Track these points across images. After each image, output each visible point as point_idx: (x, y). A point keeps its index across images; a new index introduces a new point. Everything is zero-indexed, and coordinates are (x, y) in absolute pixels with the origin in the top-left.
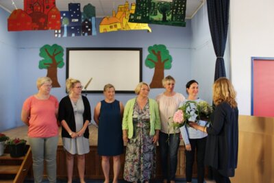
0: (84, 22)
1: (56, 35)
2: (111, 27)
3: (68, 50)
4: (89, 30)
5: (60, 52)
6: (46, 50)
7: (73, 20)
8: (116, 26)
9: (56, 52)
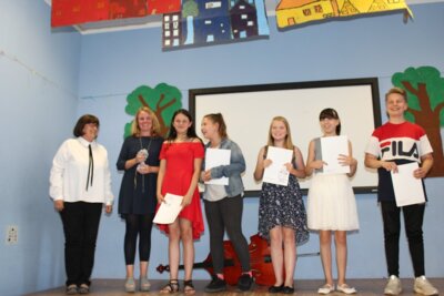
0: (237, 6)
1: (168, 42)
2: (306, 12)
3: (193, 94)
4: (250, 23)
5: (174, 101)
6: (141, 98)
7: (207, 5)
8: (318, 9)
9: (165, 102)
